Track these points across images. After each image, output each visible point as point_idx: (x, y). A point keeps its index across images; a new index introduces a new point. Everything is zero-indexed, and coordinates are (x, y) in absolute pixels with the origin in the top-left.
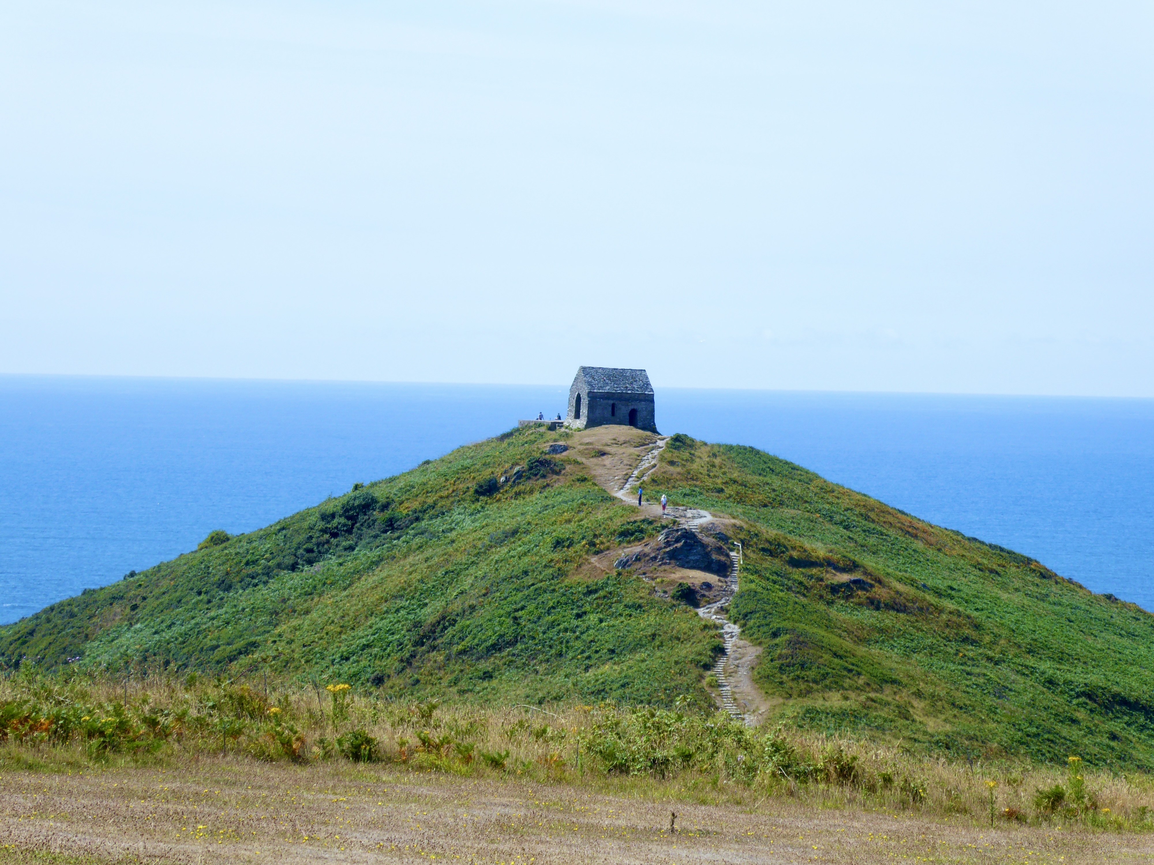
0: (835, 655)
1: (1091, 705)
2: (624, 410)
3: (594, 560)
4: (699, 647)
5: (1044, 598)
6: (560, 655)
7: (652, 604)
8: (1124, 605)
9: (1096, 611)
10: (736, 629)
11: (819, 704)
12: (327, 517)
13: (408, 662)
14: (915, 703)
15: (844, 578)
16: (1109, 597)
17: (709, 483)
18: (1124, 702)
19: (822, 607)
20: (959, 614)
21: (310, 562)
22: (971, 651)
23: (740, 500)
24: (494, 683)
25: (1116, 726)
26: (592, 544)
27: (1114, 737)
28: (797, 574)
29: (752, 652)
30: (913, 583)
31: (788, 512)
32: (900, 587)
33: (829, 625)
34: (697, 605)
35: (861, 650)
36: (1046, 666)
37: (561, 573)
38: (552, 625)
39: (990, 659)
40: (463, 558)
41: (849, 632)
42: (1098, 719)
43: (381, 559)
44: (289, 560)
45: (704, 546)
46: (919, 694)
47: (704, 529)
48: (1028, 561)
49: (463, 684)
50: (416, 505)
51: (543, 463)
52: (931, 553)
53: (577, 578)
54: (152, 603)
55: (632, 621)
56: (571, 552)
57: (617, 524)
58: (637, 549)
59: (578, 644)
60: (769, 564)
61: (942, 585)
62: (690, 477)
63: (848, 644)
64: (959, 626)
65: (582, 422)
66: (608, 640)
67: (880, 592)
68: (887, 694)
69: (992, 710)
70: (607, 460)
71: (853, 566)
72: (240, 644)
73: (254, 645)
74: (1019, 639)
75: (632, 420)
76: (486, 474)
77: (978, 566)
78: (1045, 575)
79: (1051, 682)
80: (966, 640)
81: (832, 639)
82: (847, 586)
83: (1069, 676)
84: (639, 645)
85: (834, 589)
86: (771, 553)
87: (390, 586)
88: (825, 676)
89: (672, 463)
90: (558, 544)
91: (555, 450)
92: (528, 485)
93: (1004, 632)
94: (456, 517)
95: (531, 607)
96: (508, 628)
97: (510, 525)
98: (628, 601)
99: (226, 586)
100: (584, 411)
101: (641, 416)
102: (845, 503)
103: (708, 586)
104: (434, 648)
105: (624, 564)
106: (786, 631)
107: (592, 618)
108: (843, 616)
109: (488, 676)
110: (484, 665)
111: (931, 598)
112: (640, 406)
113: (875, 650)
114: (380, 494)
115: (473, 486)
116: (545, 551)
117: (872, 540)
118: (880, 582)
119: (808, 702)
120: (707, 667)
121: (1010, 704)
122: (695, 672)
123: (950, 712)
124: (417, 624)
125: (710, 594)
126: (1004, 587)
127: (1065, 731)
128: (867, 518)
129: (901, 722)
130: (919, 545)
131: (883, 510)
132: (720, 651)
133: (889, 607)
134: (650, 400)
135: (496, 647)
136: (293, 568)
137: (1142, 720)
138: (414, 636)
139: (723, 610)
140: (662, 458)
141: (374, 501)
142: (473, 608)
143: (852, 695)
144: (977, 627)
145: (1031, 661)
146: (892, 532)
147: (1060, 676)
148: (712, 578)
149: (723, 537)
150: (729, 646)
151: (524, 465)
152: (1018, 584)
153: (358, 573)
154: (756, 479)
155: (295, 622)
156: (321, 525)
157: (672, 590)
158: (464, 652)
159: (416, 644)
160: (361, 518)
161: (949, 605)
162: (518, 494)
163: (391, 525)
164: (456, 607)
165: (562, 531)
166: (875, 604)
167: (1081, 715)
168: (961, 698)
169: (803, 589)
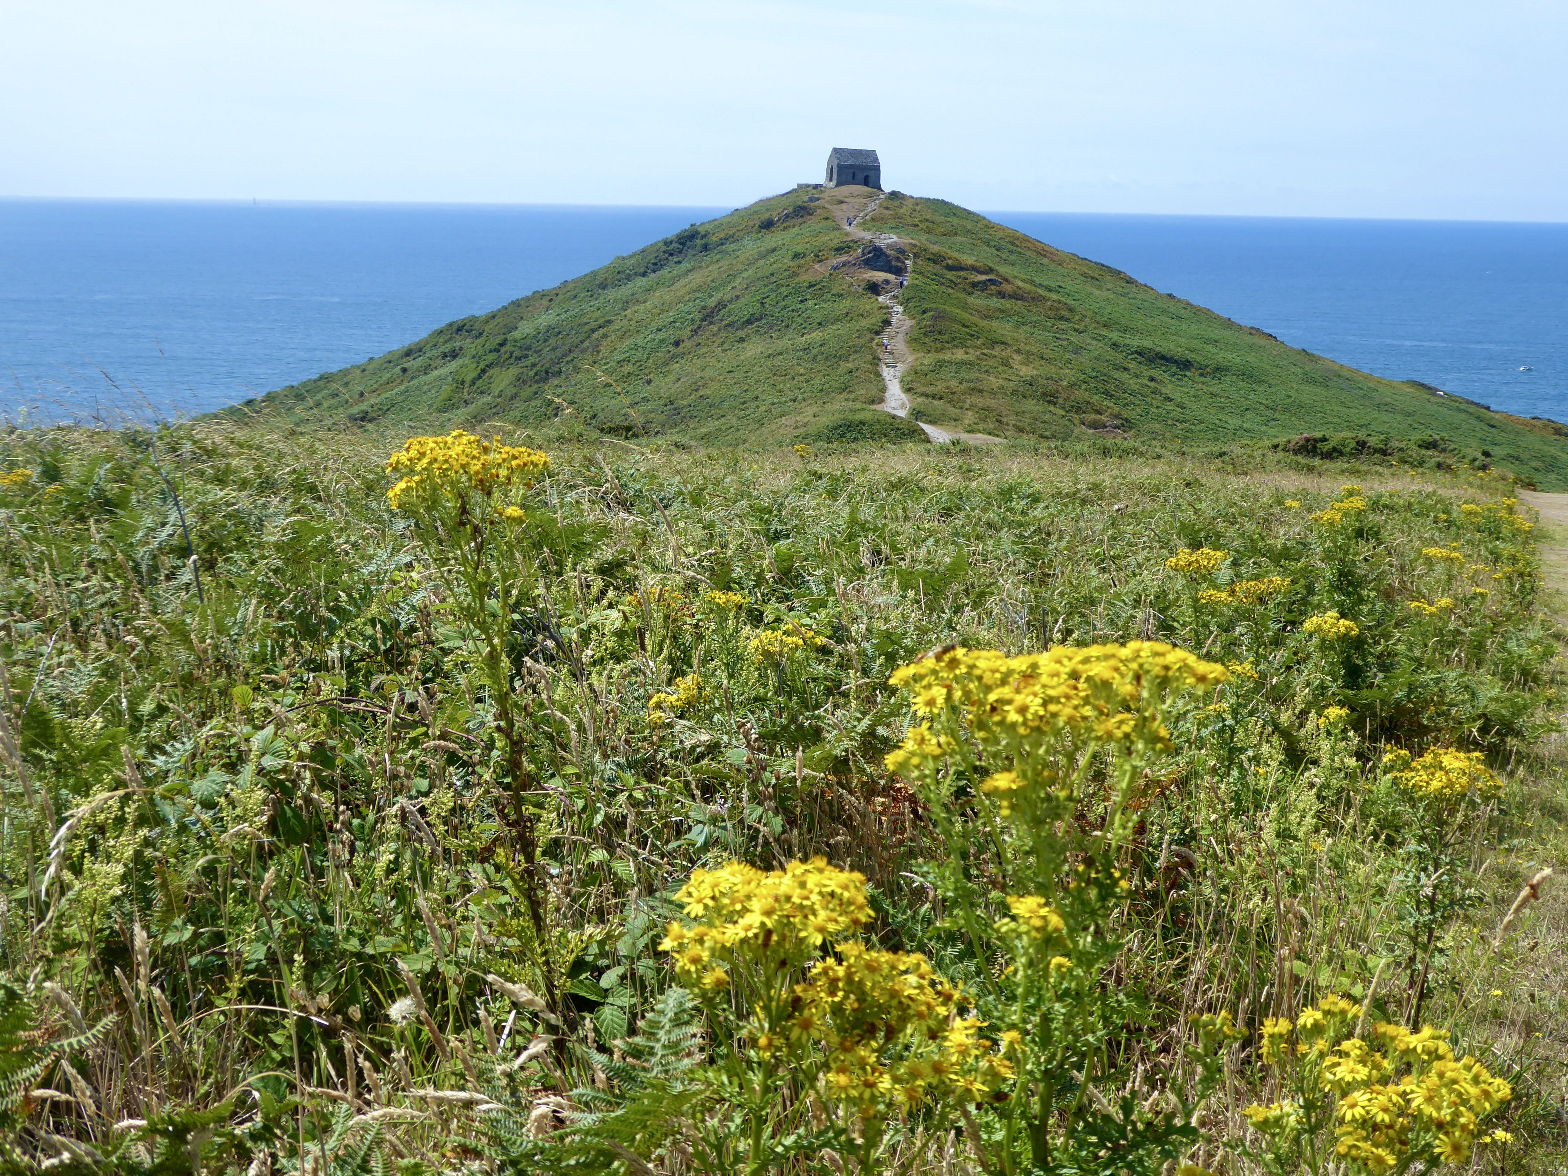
0: (964, 326)
1: (1140, 359)
2: (860, 176)
3: (817, 266)
4: (874, 321)
5: (1124, 295)
6: (787, 326)
7: (849, 293)
8: (1179, 301)
9: (1159, 304)
10: (900, 309)
11: (947, 356)
12: (667, 243)
13: (695, 332)
14: (1015, 356)
15: (983, 278)
16: (1170, 295)
17: (909, 221)
18: (1163, 358)
19: (963, 295)
20: (1060, 302)
21: (654, 271)
22: (1063, 325)
23: (929, 231)
24: (745, 344)
25: (1156, 373)
26: (817, 256)
27: (1152, 379)
28: (950, 275)
29: (908, 323)
30: (1032, 282)
31: (959, 239)
32: (1021, 284)
33: (965, 307)
34: (879, 295)
35: (984, 323)
36: (1114, 336)
37: (795, 275)
38: (785, 307)
39: (1076, 330)
40: (740, 267)
41: (979, 312)
42: (1143, 368)
43: (693, 269)
44: (642, 270)
45: (887, 256)
46: (1018, 351)
47: (889, 246)
48: (1120, 273)
49: (726, 346)
50: (722, 235)
51: (802, 208)
52: (1053, 266)
53: (805, 277)
54: (560, 297)
55: (835, 305)
56: (802, 262)
57: (835, 243)
58: (845, 258)
59: (799, 320)
60: (931, 268)
61: (1053, 284)
62: (897, 217)
63: (975, 319)
64: (1058, 309)
65: (832, 184)
66: (818, 317)
67: (1007, 288)
68: (997, 351)
69: (1069, 362)
70: (844, 206)
71: (990, 270)
72: (601, 321)
73: (609, 322)
74: (1098, 318)
75: (866, 182)
76: (767, 216)
77: (1085, 275)
78: (1130, 281)
79: (1115, 346)
80: (1062, 318)
81: (964, 315)
82: (984, 282)
83: (1128, 342)
84: (837, 320)
85: (974, 285)
86: (935, 262)
87: (694, 285)
88: (954, 339)
89: (887, 208)
90: (796, 256)
91: (811, 200)
92: (791, 223)
93: (1090, 314)
94: (745, 242)
95: (773, 296)
96: (756, 310)
97: (774, 245)
98: (834, 291)
99: (603, 286)
100: (835, 176)
101: (871, 179)
102: (1000, 234)
103: (887, 282)
104: (711, 323)
105: (835, 268)
106: (931, 310)
107: (811, 303)
108: (978, 301)
109: (742, 340)
110: (740, 334)
111: (1041, 291)
112: (871, 174)
113: (995, 324)
114: (702, 230)
115: (758, 223)
116: (788, 262)
117: (1013, 257)
118: (1007, 280)
119: (941, 356)
120: (877, 333)
121: (1084, 358)
122: (869, 336)
123: (1037, 363)
124: (704, 308)
125: (889, 287)
126: (1099, 288)
127: (1117, 375)
128: (1013, 244)
129: (1001, 369)
130: (1045, 261)
131: (1026, 239)
132: (887, 323)
133: (1011, 297)
134: (877, 169)
135: (749, 322)
136: (644, 274)
137: (1174, 369)
138: (700, 316)
139: (895, 297)
140: (880, 205)
141: (697, 233)
142: (737, 297)
143: (971, 351)
144: (1071, 310)
145: (1104, 332)
146: (1029, 253)
147: (1121, 341)
148: (891, 277)
149: (902, 251)
150: (894, 320)
151: (791, 210)
152: (1110, 286)
153: (679, 277)
154: (942, 219)
155: (636, 308)
156: (664, 248)
157: (863, 285)
158: (729, 325)
159: (703, 320)
160: (688, 244)
161: (1055, 296)
162: (785, 228)
163: (705, 248)
164: (727, 297)
165: (799, 249)
166: (1002, 295)
167: (1132, 365)
168: (1048, 353)
169: (953, 284)
